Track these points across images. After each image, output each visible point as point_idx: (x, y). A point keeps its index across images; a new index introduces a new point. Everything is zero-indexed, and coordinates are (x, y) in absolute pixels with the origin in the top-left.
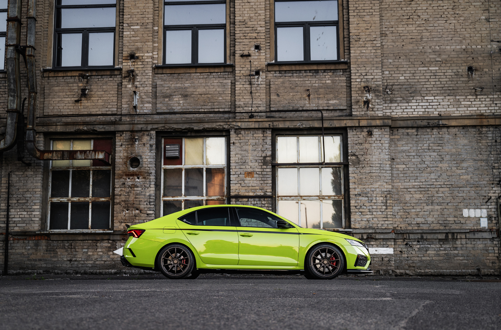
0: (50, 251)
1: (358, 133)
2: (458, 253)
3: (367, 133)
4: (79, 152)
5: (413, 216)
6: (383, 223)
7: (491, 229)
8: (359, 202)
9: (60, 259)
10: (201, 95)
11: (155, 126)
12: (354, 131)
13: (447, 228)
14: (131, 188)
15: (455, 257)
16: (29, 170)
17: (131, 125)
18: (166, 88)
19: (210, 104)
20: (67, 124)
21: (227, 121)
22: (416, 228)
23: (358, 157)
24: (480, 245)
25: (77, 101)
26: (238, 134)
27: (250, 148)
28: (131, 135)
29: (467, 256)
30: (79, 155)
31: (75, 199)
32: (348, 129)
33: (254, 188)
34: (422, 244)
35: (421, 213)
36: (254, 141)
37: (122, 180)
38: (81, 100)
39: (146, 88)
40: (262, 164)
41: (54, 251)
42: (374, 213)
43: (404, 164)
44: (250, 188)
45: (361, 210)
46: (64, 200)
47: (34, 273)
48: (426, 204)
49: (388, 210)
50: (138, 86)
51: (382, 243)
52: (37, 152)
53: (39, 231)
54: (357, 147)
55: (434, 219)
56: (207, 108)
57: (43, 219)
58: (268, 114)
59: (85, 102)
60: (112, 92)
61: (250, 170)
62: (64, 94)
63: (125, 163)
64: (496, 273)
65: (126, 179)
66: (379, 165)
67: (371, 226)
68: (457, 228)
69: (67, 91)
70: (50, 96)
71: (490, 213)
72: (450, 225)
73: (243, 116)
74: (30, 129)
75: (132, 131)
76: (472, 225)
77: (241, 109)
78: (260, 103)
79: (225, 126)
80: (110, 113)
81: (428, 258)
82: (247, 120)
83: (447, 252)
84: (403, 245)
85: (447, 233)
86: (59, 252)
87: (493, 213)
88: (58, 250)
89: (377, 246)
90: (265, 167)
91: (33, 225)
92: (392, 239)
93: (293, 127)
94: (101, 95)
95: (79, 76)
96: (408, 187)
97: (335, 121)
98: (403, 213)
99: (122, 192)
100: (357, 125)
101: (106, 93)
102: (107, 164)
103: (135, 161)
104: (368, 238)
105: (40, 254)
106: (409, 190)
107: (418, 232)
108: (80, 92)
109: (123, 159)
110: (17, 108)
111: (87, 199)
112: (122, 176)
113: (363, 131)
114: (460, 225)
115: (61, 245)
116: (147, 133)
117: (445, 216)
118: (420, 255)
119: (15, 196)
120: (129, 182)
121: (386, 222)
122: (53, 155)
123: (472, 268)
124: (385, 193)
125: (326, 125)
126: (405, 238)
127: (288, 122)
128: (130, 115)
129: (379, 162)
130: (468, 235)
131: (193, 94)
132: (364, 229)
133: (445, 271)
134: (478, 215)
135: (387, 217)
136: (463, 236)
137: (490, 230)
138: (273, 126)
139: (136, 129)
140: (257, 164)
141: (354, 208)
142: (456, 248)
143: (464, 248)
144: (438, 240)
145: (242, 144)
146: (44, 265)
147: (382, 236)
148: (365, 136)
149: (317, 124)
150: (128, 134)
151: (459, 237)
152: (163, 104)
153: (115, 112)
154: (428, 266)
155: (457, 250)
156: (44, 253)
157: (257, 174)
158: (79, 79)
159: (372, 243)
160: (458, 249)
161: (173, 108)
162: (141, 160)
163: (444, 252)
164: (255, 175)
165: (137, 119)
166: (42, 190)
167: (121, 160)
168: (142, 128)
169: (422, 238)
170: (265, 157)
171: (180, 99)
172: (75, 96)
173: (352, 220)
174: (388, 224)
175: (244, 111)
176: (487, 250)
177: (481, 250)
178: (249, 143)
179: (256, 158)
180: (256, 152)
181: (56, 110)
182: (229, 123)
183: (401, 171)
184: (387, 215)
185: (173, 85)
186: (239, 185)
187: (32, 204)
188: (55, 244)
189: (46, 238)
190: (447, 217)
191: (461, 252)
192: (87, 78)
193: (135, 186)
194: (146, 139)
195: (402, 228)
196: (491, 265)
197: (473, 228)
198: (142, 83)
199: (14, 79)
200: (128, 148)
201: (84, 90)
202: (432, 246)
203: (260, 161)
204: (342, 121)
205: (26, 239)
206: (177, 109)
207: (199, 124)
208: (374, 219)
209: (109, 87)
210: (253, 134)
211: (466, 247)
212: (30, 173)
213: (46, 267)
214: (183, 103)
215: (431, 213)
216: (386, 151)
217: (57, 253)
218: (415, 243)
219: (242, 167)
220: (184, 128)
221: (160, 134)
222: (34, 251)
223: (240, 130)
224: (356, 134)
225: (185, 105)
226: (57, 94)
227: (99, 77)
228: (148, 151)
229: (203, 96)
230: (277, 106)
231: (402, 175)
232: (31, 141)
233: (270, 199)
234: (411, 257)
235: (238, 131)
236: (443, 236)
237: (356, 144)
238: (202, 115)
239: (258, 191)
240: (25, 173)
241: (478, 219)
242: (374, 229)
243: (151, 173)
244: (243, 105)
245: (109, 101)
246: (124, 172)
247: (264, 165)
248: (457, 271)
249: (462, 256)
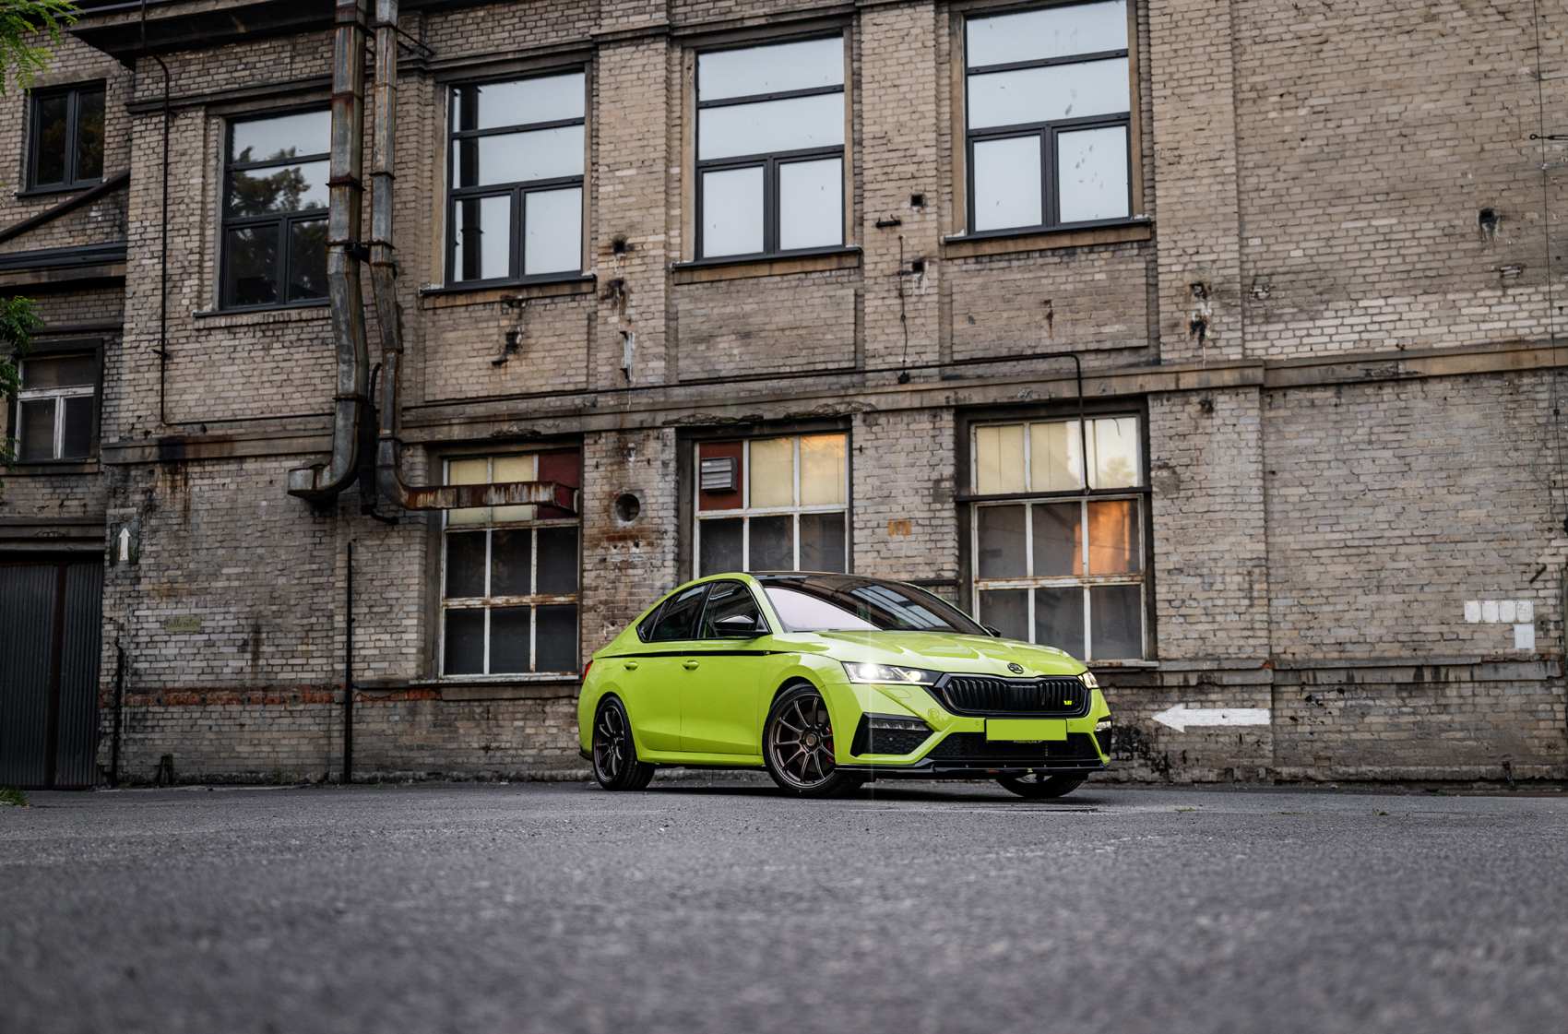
0: (442, 726)
1: (1174, 409)
2: (1452, 721)
3: (1199, 407)
4: (493, 489)
5: (1328, 624)
6: (1242, 642)
7: (1542, 655)
8: (1179, 588)
9: (463, 746)
10: (783, 330)
11: (673, 416)
12: (1165, 402)
13: (1419, 653)
14: (620, 569)
15: (1442, 731)
16: (395, 534)
17: (619, 416)
18: (700, 320)
19: (804, 352)
20: (473, 421)
21: (842, 393)
22: (1336, 655)
23: (1174, 473)
24: (1513, 698)
25: (497, 364)
26: (870, 426)
27: (902, 459)
28: (619, 441)
29: (1477, 729)
30: (494, 497)
31: (500, 601)
32: (1150, 398)
33: (911, 561)
34: (1352, 699)
35: (1348, 616)
36: (911, 442)
37: (600, 551)
38: (506, 361)
39: (652, 323)
40: (930, 499)
41: (450, 726)
42: (1219, 618)
43: (1301, 484)
44: (902, 561)
45: (1183, 611)
46: (475, 602)
47: (407, 780)
48: (1361, 590)
49: (1254, 610)
50: (633, 318)
51: (1239, 697)
52: (403, 492)
53: (419, 678)
54: (1172, 445)
55: (1383, 631)
56: (797, 364)
57: (427, 651)
58: (949, 371)
59: (514, 364)
60: (576, 337)
61: (901, 516)
62: (469, 347)
63: (607, 510)
64: (1557, 776)
65: (607, 549)
66: (1231, 491)
67: (1210, 651)
68: (1449, 652)
69: (475, 339)
70: (438, 355)
71: (1543, 610)
72: (1428, 645)
73: (884, 378)
74: (386, 439)
75: (621, 431)
76: (1491, 644)
77: (880, 361)
78: (924, 342)
79: (838, 407)
80: (571, 387)
81: (1367, 736)
82: (891, 389)
83: (1419, 718)
84: (1299, 700)
85: (1419, 668)
86: (462, 727)
87: (1552, 610)
88: (458, 724)
89: (1227, 705)
90: (938, 506)
91: (405, 665)
92: (1266, 685)
93: (1005, 400)
94: (552, 344)
95: (502, 302)
96: (1312, 546)
97: (1114, 381)
98: (1301, 616)
99: (599, 581)
100: (1172, 387)
101: (563, 339)
102: (569, 513)
103: (628, 504)
104: (1200, 684)
105: (421, 734)
106: (1315, 553)
107: (1337, 665)
108: (504, 341)
109: (600, 500)
110: (356, 390)
111: (526, 600)
112: (600, 540)
113: (1188, 403)
114: (1457, 645)
115: (467, 710)
116: (655, 433)
117: (1416, 622)
118: (1344, 728)
119: (364, 597)
120: (615, 555)
121: (1251, 641)
122: (436, 498)
123: (1490, 761)
124: (1249, 563)
125: (1092, 390)
126: (1304, 684)
127: (995, 388)
128: (617, 391)
129: (1232, 483)
130: (1478, 673)
131: (763, 330)
132: (1190, 660)
133: (1412, 768)
134: (1508, 617)
135: (1252, 629)
136: (1465, 675)
137: (1543, 658)
138: (956, 400)
139: (628, 425)
140: (917, 499)
141: (1167, 605)
142: (1446, 706)
143: (1469, 708)
144: (1394, 687)
145: (881, 451)
146: (431, 760)
147: (1238, 679)
148: (1193, 415)
149: (1068, 391)
150: (613, 437)
151: (1452, 678)
152: (694, 358)
153: (583, 386)
154: (1367, 755)
155: (1448, 713)
156: (428, 732)
157: (918, 524)
158: (502, 309)
159: (1213, 697)
160: (1452, 710)
161: (717, 367)
162: (641, 501)
163: (1412, 719)
164: (915, 529)
165: (631, 400)
166: (423, 581)
167: (597, 503)
168: (642, 422)
169: (1351, 682)
170: (938, 482)
171: (734, 344)
172: (492, 352)
173: (1161, 636)
174: (1255, 647)
175: (886, 367)
176: (1532, 712)
177: (1515, 712)
178: (899, 448)
179: (918, 485)
180: (915, 470)
181: (450, 389)
182: (847, 399)
183: (1294, 504)
184: (1252, 621)
185: (716, 311)
186: (876, 554)
187: (401, 615)
188: (453, 708)
189: (433, 694)
190: (1419, 625)
191: (1458, 718)
192: (519, 306)
193: (626, 565)
194: (652, 447)
195: (1297, 657)
196: (1543, 752)
197: (1493, 652)
198: (641, 309)
199: (347, 322)
200: (612, 472)
201: (511, 336)
202: (1378, 702)
203: (926, 492)
204: (1134, 379)
205: (389, 698)
206: (727, 369)
207: (777, 405)
208: (1218, 634)
209: (568, 325)
210: (908, 424)
211: (1474, 705)
212: (395, 541)
213: (434, 765)
214: (741, 354)
215: (1376, 615)
216: (1251, 452)
217: (456, 731)
218: (1333, 695)
219: (881, 508)
220: (739, 416)
221: (687, 434)
222: (407, 726)
223: (876, 415)
224: (1171, 412)
225: (744, 358)
226: (454, 348)
227: (548, 301)
228: (658, 478)
229: (787, 333)
230: (969, 347)
231: (1297, 515)
232: (388, 467)
233: (950, 589)
234: (1320, 733)
235: (870, 419)
236: (1408, 676)
237: (1171, 438)
238: (785, 383)
239: (920, 568)
240: (386, 541)
241: (1508, 627)
242: (1218, 659)
243: (666, 532)
244: (883, 352)
245: (569, 359)
246: (604, 533)
247: (935, 502)
248: (1447, 769)
249: (1462, 730)
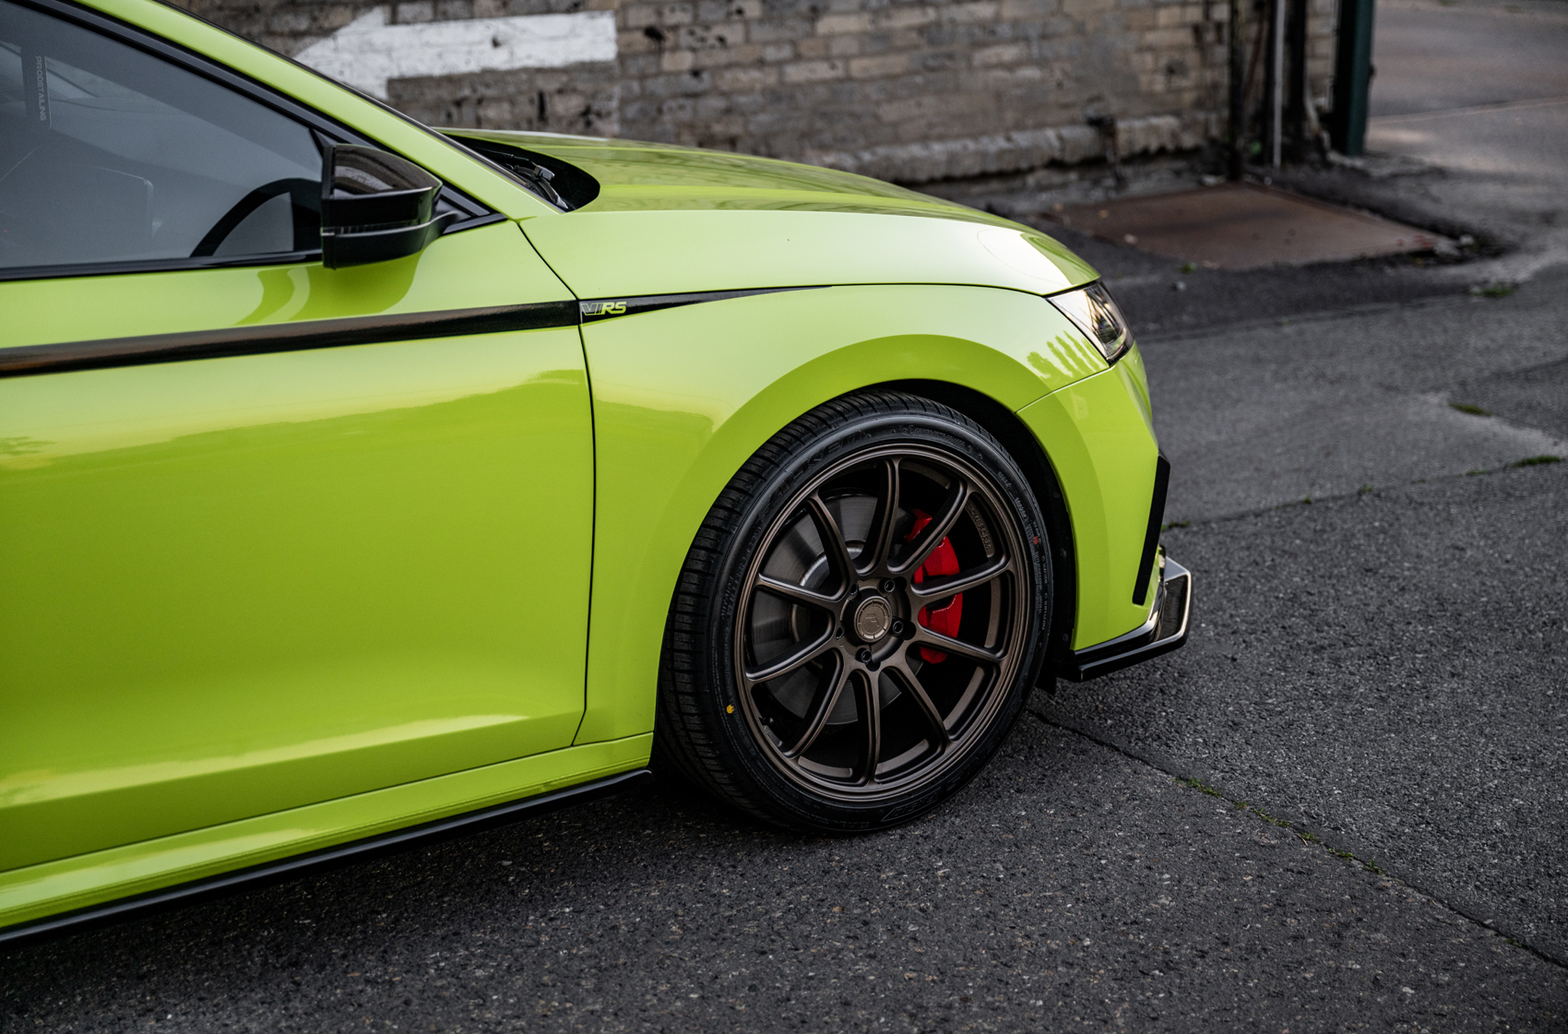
2: (997, 19)
15: (978, 45)
29: (1044, 37)
64: (1189, 141)
81: (822, 71)
89: (504, 6)
118: (771, 54)
123: (1066, 115)
154: (819, 124)
163: (916, 18)
191: (1010, 11)
196: (1159, 84)
234: (720, 71)
248: (988, 145)
249: (1014, 40)
